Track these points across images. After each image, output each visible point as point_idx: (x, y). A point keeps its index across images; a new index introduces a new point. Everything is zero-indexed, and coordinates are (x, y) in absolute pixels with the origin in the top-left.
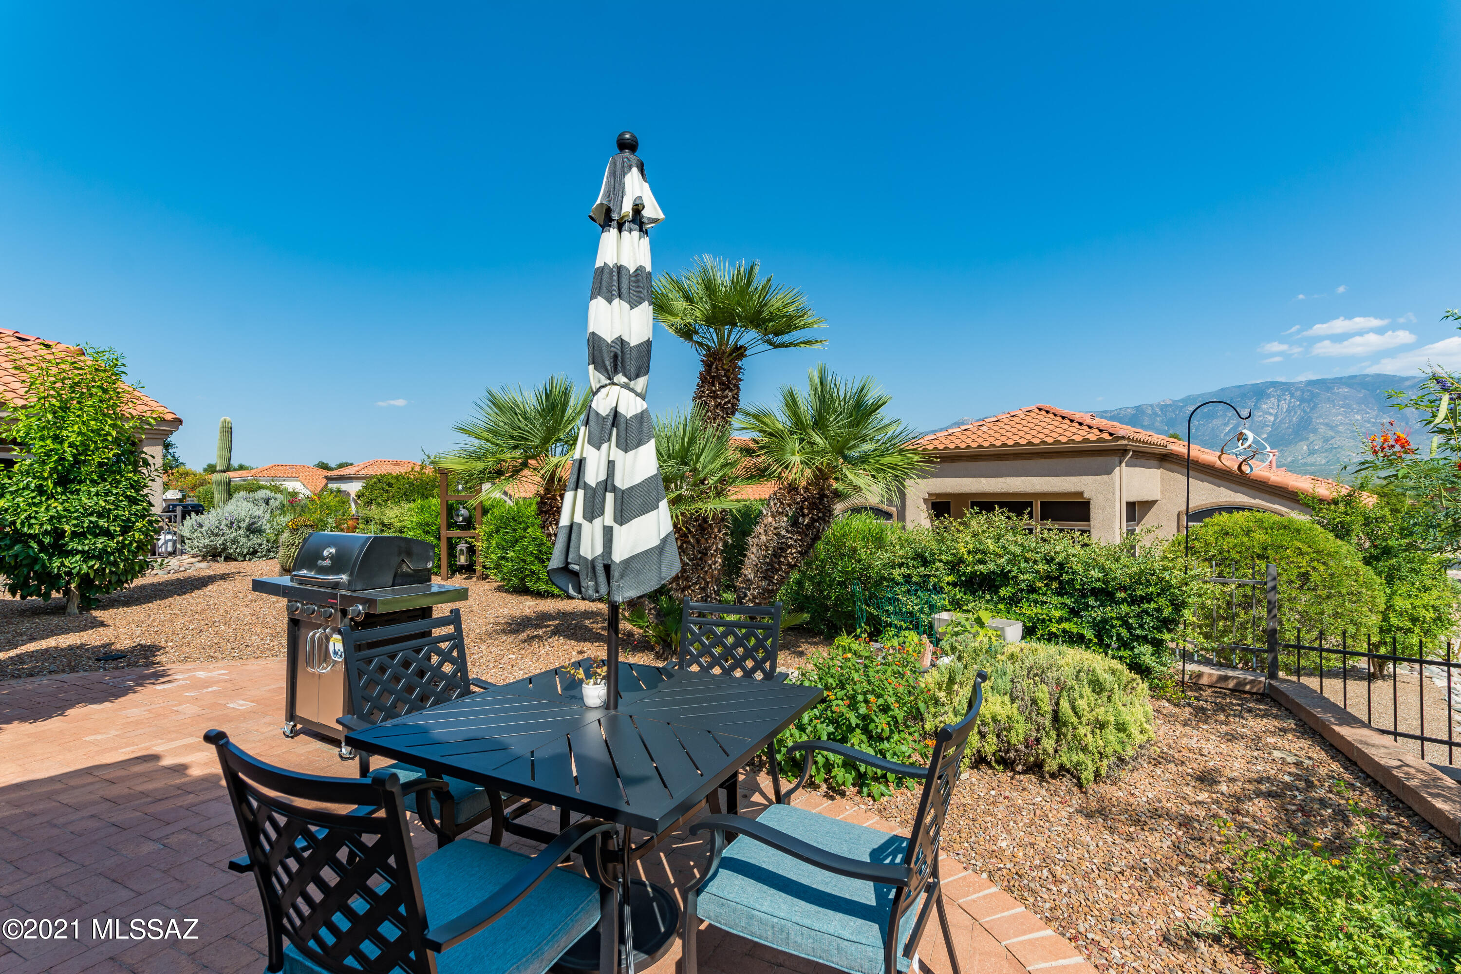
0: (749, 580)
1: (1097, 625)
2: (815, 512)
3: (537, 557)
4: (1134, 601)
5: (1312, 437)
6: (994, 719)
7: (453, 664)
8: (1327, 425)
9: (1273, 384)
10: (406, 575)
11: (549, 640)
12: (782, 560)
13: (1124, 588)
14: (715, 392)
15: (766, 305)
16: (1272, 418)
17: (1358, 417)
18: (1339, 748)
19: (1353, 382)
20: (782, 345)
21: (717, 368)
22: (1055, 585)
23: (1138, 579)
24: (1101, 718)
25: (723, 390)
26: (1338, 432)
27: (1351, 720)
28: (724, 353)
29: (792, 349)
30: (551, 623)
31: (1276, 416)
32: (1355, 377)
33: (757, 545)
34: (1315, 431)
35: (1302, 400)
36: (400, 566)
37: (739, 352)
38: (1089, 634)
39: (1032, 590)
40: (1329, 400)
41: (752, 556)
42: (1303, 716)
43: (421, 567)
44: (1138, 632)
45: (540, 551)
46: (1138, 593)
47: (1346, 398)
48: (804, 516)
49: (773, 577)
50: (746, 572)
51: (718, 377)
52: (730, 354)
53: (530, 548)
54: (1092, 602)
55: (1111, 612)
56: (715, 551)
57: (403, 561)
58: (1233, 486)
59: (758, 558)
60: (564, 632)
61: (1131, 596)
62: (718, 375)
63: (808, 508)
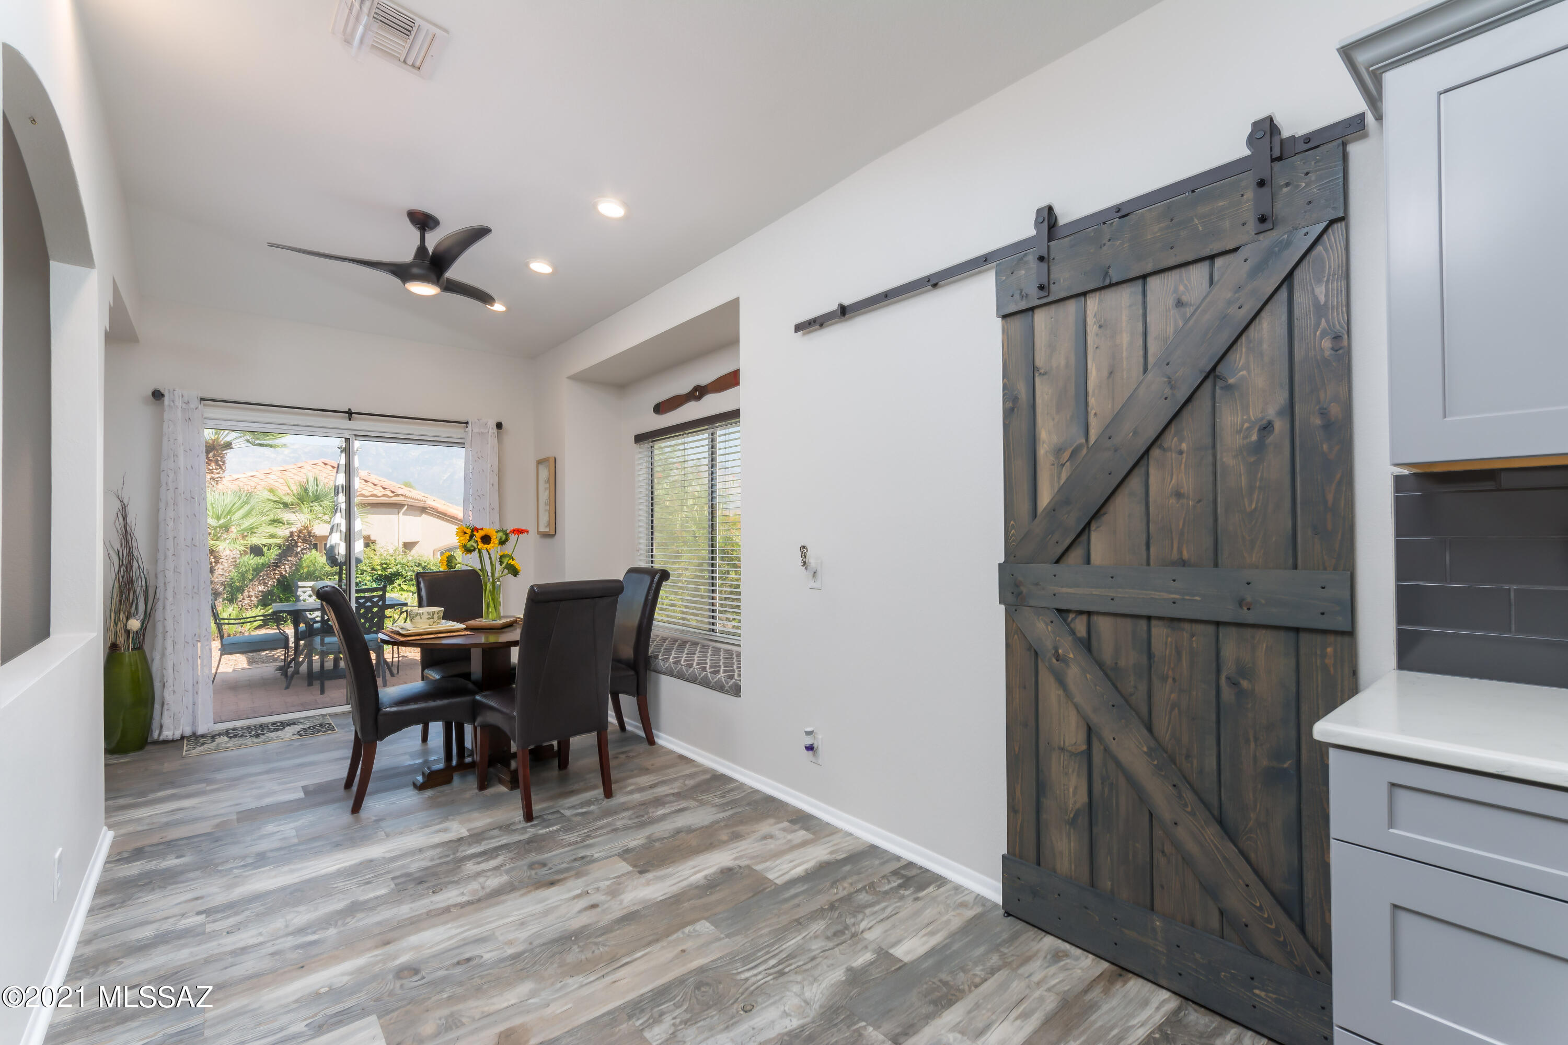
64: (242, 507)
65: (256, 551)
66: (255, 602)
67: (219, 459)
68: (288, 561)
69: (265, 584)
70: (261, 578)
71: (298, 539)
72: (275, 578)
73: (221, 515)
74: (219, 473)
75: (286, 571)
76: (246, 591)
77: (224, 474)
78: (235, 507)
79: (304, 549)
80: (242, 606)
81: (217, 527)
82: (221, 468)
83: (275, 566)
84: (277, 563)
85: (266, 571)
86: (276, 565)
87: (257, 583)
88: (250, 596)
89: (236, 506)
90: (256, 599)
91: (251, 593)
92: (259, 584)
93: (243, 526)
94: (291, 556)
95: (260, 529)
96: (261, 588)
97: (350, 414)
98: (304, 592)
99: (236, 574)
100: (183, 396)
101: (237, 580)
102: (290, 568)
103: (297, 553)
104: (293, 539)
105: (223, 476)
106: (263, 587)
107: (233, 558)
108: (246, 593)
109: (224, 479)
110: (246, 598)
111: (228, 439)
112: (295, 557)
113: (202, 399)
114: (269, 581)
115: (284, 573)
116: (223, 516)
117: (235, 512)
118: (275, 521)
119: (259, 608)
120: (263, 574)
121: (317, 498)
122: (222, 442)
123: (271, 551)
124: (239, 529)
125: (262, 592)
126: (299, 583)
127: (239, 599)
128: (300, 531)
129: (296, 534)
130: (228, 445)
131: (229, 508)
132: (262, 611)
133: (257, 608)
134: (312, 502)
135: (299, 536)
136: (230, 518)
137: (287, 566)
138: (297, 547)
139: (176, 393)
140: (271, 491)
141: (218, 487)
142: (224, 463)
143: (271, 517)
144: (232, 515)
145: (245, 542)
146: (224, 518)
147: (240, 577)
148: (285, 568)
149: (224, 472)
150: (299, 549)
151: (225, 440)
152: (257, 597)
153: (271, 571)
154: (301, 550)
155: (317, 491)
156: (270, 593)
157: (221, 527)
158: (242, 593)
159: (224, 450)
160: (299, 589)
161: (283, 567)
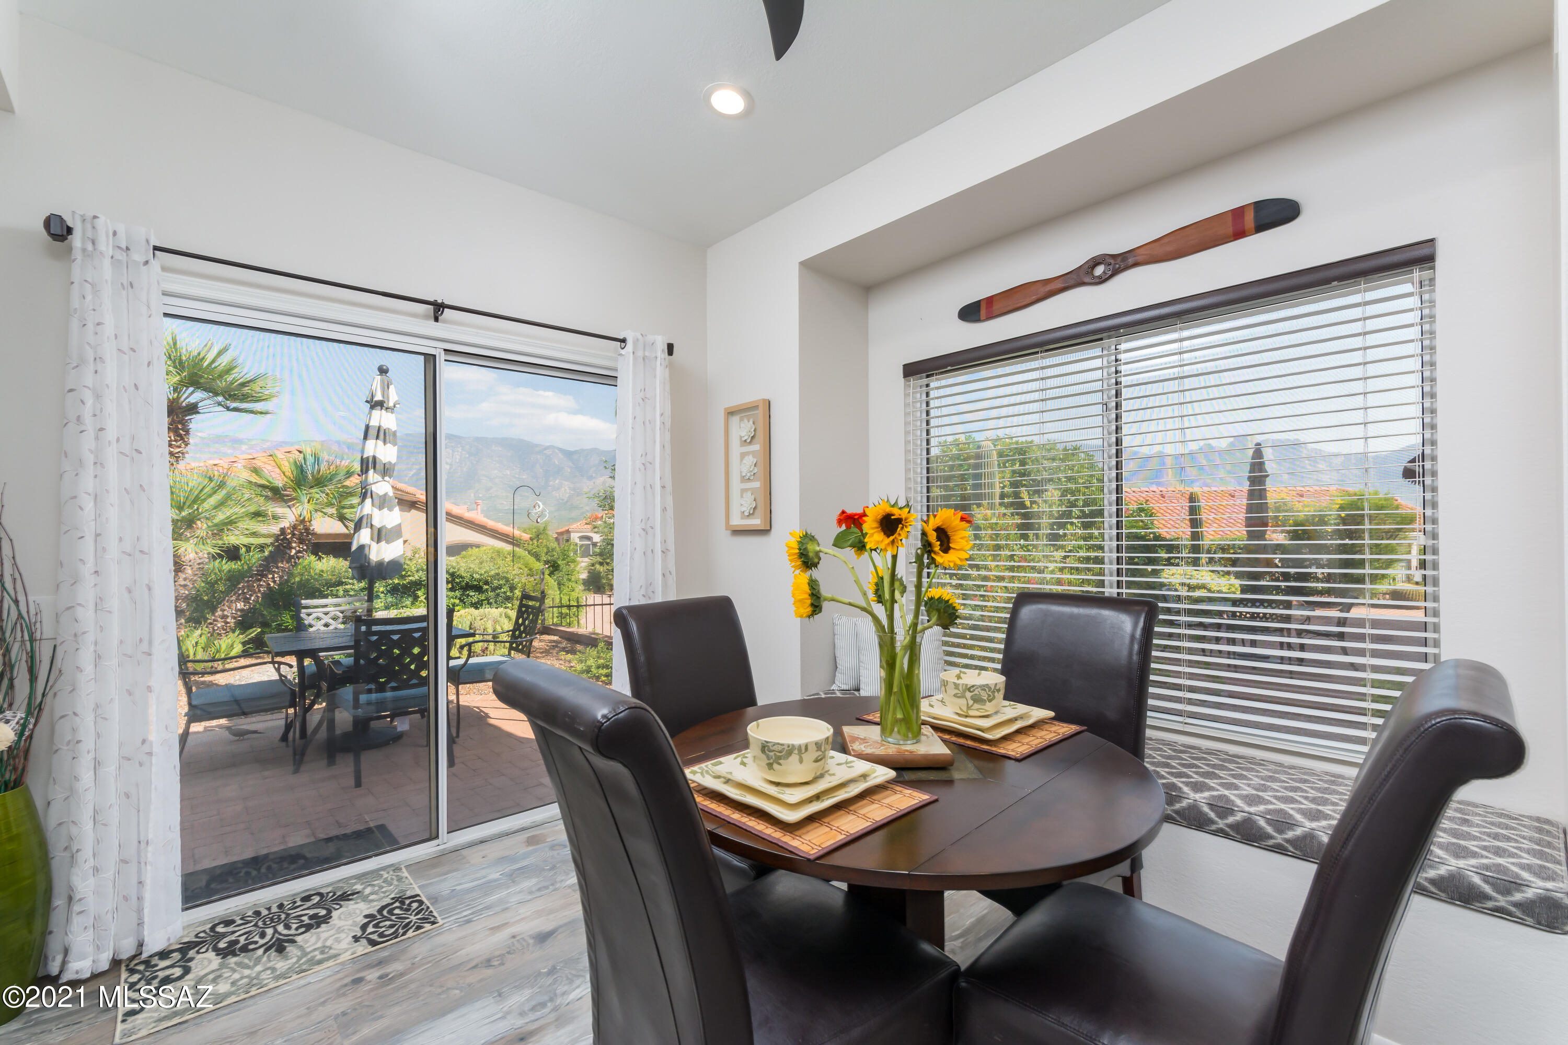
4: (492, 590)
8: (488, 477)
13: (488, 583)
23: (495, 578)
46: (495, 585)
55: (481, 597)
61: (491, 587)
64: (215, 492)
65: (232, 553)
66: (232, 625)
67: (180, 426)
68: (277, 568)
69: (246, 600)
70: (240, 592)
71: (291, 538)
72: (259, 591)
73: (184, 503)
74: (180, 447)
75: (274, 582)
76: (219, 610)
77: (188, 448)
78: (203, 493)
79: (299, 552)
80: (214, 630)
81: (177, 520)
82: (182, 439)
83: (260, 575)
84: (262, 571)
85: (248, 581)
86: (262, 574)
87: (234, 598)
88: (224, 617)
89: (206, 490)
90: (233, 621)
91: (226, 613)
92: (238, 600)
93: (216, 520)
94: (282, 562)
95: (240, 525)
96: (240, 605)
97: (439, 308)
98: (309, 615)
99: (203, 584)
100: (115, 233)
101: (204, 591)
102: (281, 577)
103: (291, 557)
104: (285, 538)
105: (185, 451)
106: (242, 604)
107: (199, 564)
108: (219, 613)
109: (186, 455)
110: (219, 619)
111: (192, 399)
112: (288, 562)
113: (156, 248)
114: (251, 595)
115: (272, 584)
116: (188, 504)
117: (205, 500)
118: (257, 515)
119: (237, 632)
120: (243, 587)
121: (320, 482)
122: (184, 404)
123: (251, 554)
124: (210, 524)
125: (241, 610)
126: (303, 602)
127: (209, 621)
128: (294, 527)
129: (289, 531)
130: (193, 409)
131: (196, 493)
132: (241, 636)
133: (234, 631)
134: (311, 487)
135: (294, 535)
136: (198, 509)
137: (276, 576)
138: (292, 548)
139: (100, 223)
140: (256, 471)
141: (178, 466)
142: (187, 432)
143: (253, 509)
144: (200, 504)
145: (220, 542)
146: (189, 507)
147: (208, 589)
148: (273, 578)
149: (187, 445)
150: (293, 552)
151: (187, 400)
152: (235, 618)
153: (254, 582)
154: (296, 553)
155: (319, 471)
156: (253, 611)
157: (183, 520)
158: (213, 610)
159: (186, 416)
160: (303, 611)
161: (270, 576)
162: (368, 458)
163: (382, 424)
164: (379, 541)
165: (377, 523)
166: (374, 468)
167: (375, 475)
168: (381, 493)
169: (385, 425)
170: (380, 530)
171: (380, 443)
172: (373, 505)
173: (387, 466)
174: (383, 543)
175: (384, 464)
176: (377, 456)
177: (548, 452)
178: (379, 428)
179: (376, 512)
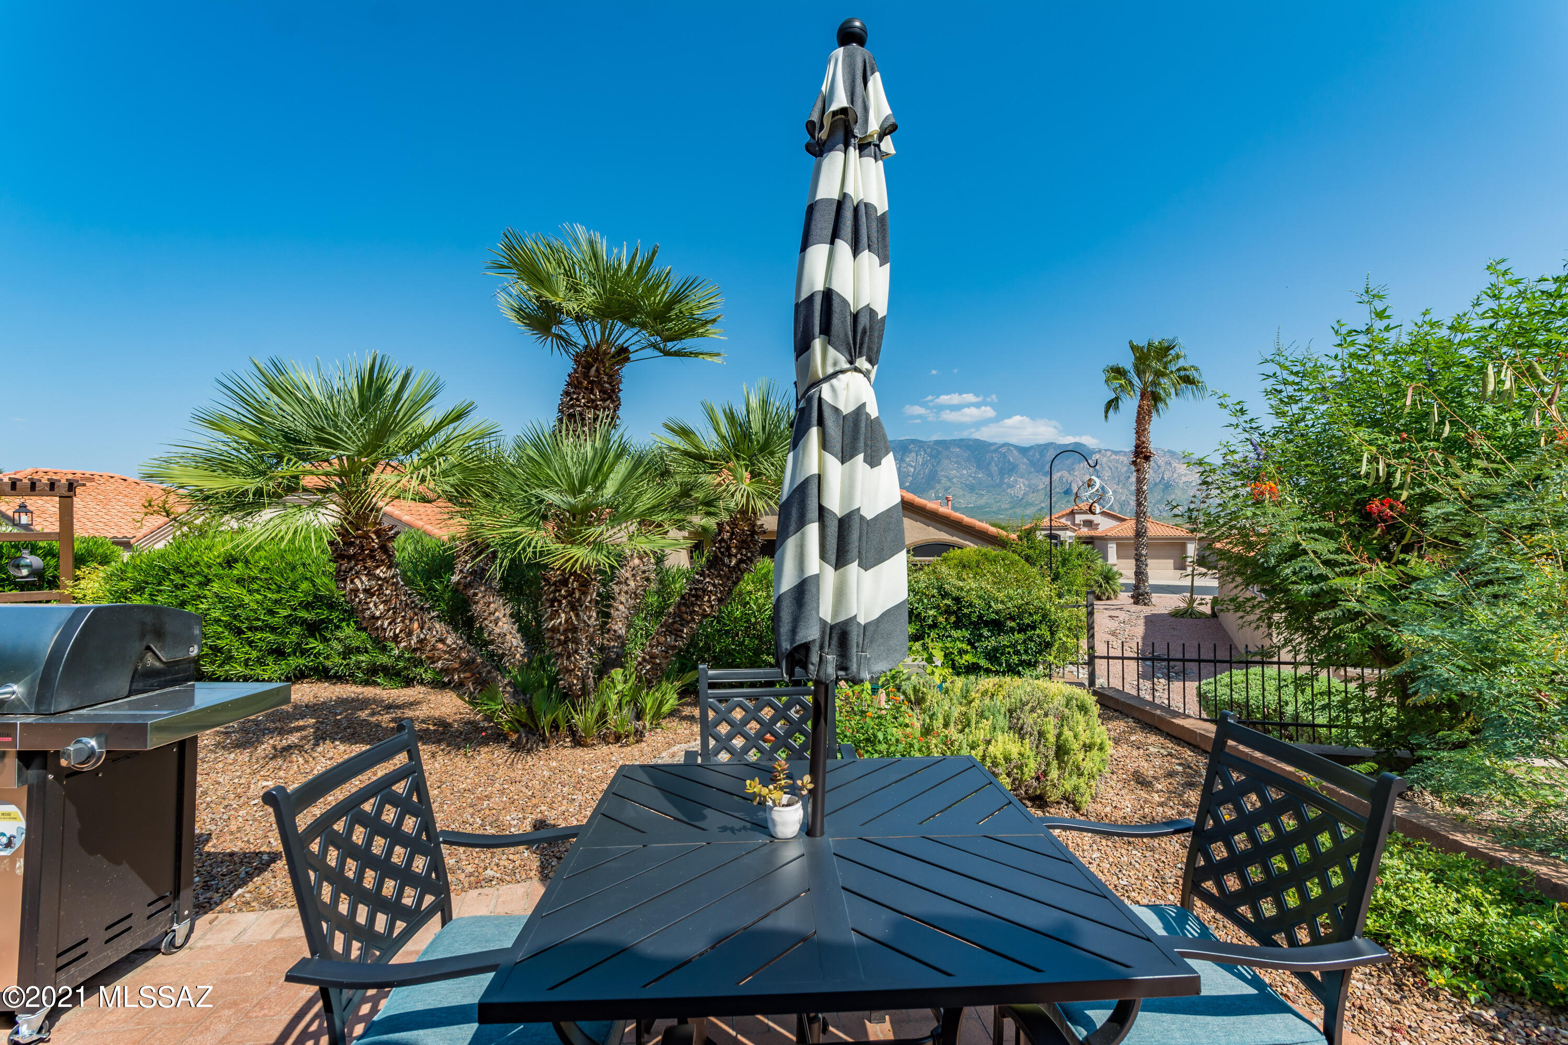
0: (620, 637)
1: (989, 654)
2: (744, 552)
3: (228, 626)
4: (1022, 629)
5: (938, 486)
6: (1007, 759)
7: (416, 816)
8: (947, 477)
9: (913, 441)
10: (151, 674)
11: (320, 749)
12: (697, 609)
13: (1012, 619)
14: (593, 401)
15: (680, 301)
16: (912, 470)
17: (965, 472)
18: (1179, 736)
19: (962, 444)
20: (678, 354)
21: (597, 370)
22: (953, 619)
23: (1022, 611)
24: (1088, 741)
25: (604, 400)
26: (953, 483)
27: (1176, 714)
28: (605, 353)
29: (692, 360)
30: (301, 723)
31: (915, 468)
32: (963, 440)
33: (626, 593)
34: (939, 482)
35: (931, 456)
36: (142, 658)
37: (623, 354)
38: (983, 663)
39: (934, 626)
40: (948, 458)
41: (621, 607)
42: (1136, 715)
43: (180, 656)
44: (1024, 657)
45: (236, 617)
46: (1026, 621)
47: (958, 456)
48: (730, 556)
49: (682, 631)
50: (616, 627)
51: (600, 383)
52: (613, 357)
53: (216, 614)
54: (986, 633)
55: (1004, 640)
56: (590, 602)
57: (148, 648)
58: (938, 525)
59: (628, 609)
60: (337, 733)
61: (1018, 624)
62: (599, 382)
63: (736, 547)
71: (731, 539)
128: (735, 521)
129: (728, 528)
135: (733, 533)
137: (713, 598)
161: (706, 598)
162: (811, 298)
163: (849, 190)
164: (840, 562)
165: (835, 504)
166: (826, 330)
167: (832, 351)
168: (846, 408)
169: (856, 192)
170: (844, 523)
171: (843, 247)
172: (824, 445)
173: (864, 321)
174: (853, 568)
175: (855, 317)
176: (836, 287)
177: (1003, 450)
178: (840, 204)
179: (834, 468)
